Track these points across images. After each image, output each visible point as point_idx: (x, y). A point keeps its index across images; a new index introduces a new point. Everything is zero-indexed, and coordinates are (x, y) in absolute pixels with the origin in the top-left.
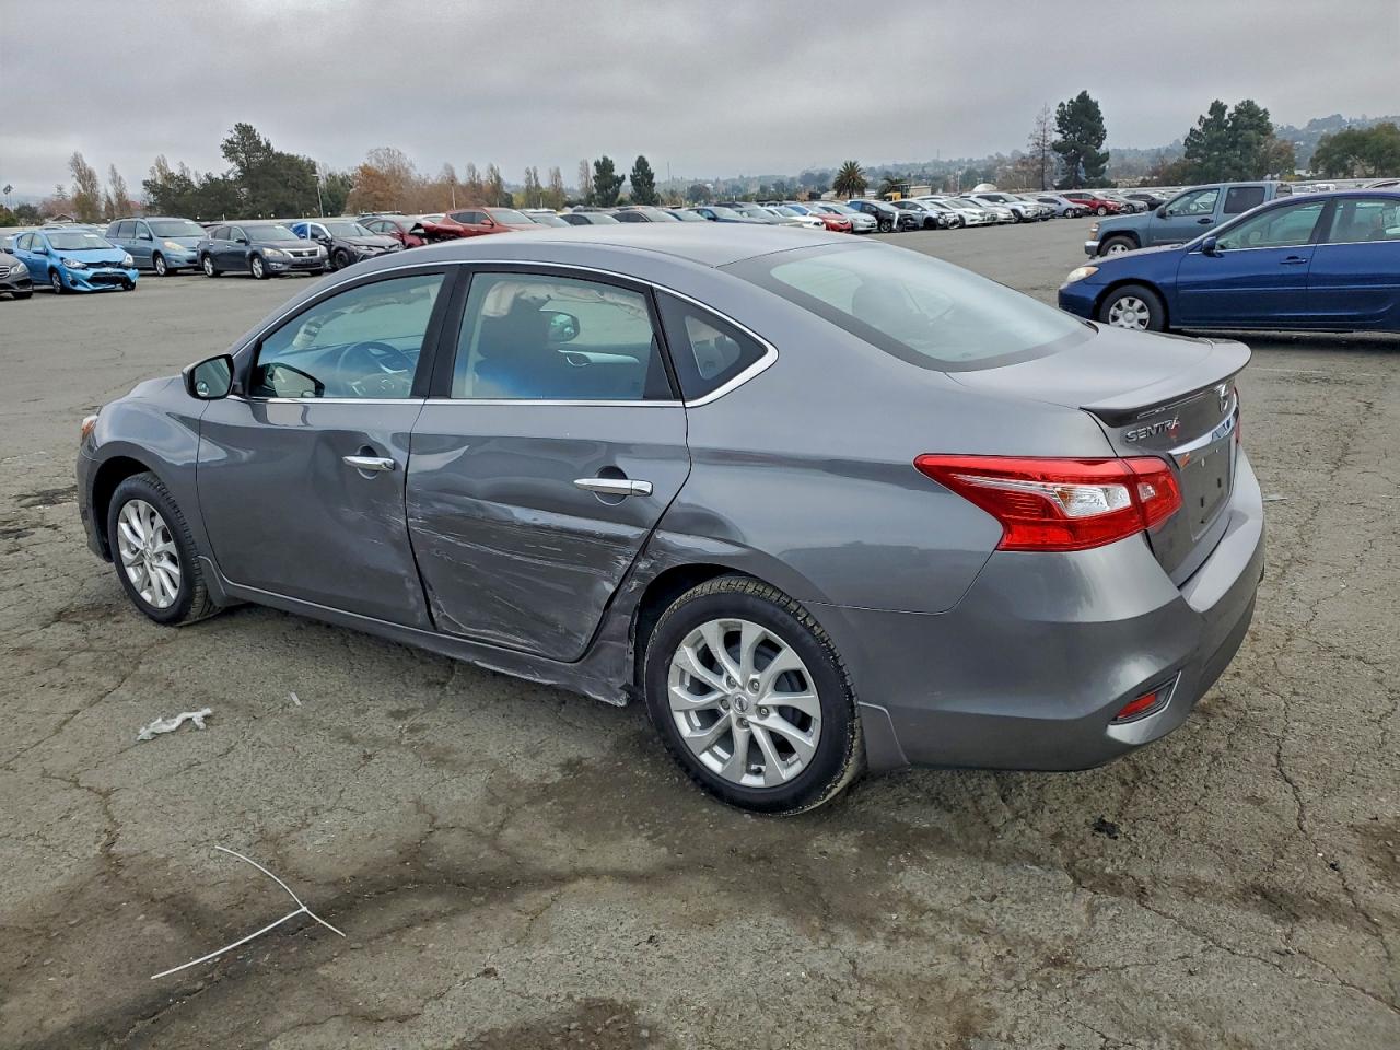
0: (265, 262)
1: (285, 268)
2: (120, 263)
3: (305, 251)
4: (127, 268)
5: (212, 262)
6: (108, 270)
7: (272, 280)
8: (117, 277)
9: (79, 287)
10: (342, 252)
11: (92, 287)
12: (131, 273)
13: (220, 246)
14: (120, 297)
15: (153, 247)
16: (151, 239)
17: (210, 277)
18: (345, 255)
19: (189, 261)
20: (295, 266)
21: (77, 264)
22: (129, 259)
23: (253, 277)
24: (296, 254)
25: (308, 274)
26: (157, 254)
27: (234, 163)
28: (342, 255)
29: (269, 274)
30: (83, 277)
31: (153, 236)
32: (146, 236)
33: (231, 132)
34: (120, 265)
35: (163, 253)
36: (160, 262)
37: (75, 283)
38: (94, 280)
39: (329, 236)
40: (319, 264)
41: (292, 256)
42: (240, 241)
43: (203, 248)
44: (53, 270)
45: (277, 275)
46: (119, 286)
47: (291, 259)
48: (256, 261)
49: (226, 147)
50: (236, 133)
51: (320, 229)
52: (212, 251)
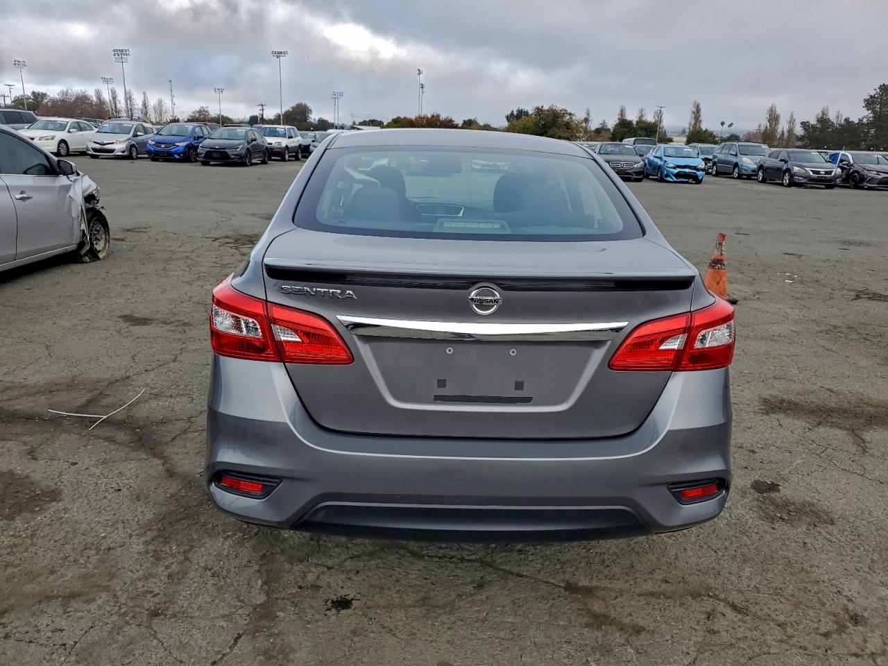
0: (792, 176)
1: (804, 181)
2: (695, 167)
3: (822, 171)
4: (698, 170)
5: (763, 173)
6: (687, 170)
7: (793, 188)
8: (690, 175)
9: (669, 179)
10: (856, 174)
11: (675, 179)
12: (700, 174)
13: (771, 162)
14: (691, 188)
15: (734, 160)
16: (736, 155)
17: (760, 182)
18: (858, 177)
19: (753, 171)
20: (812, 180)
21: (672, 165)
22: (702, 165)
23: (782, 185)
24: (814, 172)
25: (824, 187)
26: (736, 165)
27: (870, 112)
28: (855, 176)
29: (792, 184)
30: (672, 173)
31: (738, 154)
32: (735, 154)
33: (875, 90)
34: (695, 168)
35: (739, 164)
36: (736, 170)
37: (667, 176)
38: (677, 175)
39: (852, 162)
40: (831, 180)
41: (811, 173)
42: (781, 160)
43: (761, 163)
44: (660, 167)
45: (800, 185)
46: (691, 180)
47: (810, 176)
48: (787, 174)
49: (868, 100)
50: (878, 90)
51: (847, 156)
52: (765, 165)
